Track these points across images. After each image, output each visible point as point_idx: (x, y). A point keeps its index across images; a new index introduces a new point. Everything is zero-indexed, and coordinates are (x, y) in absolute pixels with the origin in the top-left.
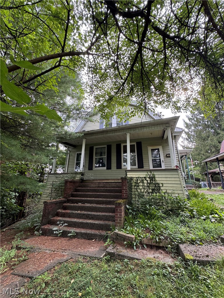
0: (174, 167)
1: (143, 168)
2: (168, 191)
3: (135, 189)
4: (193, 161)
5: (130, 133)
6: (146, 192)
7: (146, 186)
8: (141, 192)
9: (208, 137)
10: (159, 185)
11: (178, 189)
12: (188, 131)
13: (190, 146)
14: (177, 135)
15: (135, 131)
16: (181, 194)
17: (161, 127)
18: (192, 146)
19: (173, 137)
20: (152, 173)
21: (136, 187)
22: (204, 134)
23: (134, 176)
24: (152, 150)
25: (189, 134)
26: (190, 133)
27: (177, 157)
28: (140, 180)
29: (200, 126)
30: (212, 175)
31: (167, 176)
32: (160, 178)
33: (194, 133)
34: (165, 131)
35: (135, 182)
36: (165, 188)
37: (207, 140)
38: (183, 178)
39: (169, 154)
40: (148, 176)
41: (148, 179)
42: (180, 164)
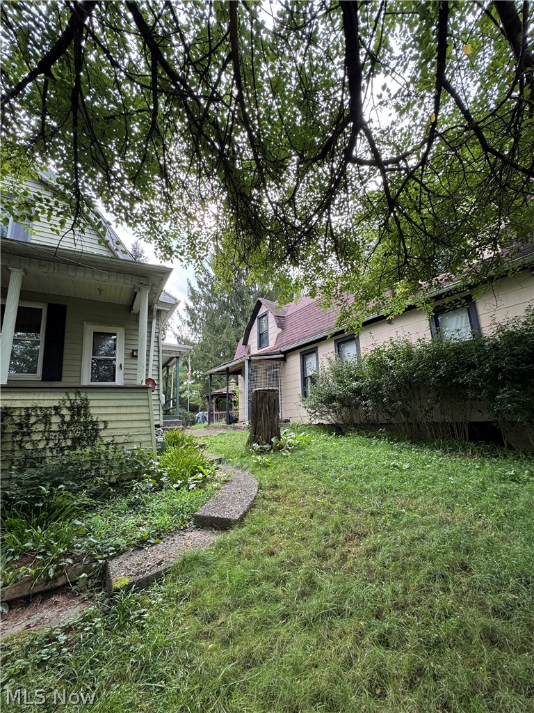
0: (142, 381)
1: (60, 380)
2: (117, 440)
3: (14, 442)
4: (192, 371)
5: (25, 271)
6: (51, 449)
7: (54, 432)
8: (37, 449)
9: (224, 328)
10: (97, 425)
11: (142, 431)
12: (194, 307)
13: (192, 338)
14: (164, 311)
15: (45, 270)
16: (147, 443)
17: (126, 281)
18: (196, 338)
19: (155, 313)
20: (83, 395)
21: (18, 438)
22: (219, 321)
23: (19, 404)
24: (95, 333)
25: (194, 314)
26: (196, 312)
27: (156, 358)
28: (37, 416)
29: (215, 302)
30: (217, 399)
31: (120, 403)
32: (101, 407)
33: (203, 314)
34: (136, 293)
35: (18, 421)
36: (111, 431)
37: (222, 332)
38: (161, 407)
39: (137, 350)
40: (68, 404)
41: (64, 412)
42: (159, 375)
